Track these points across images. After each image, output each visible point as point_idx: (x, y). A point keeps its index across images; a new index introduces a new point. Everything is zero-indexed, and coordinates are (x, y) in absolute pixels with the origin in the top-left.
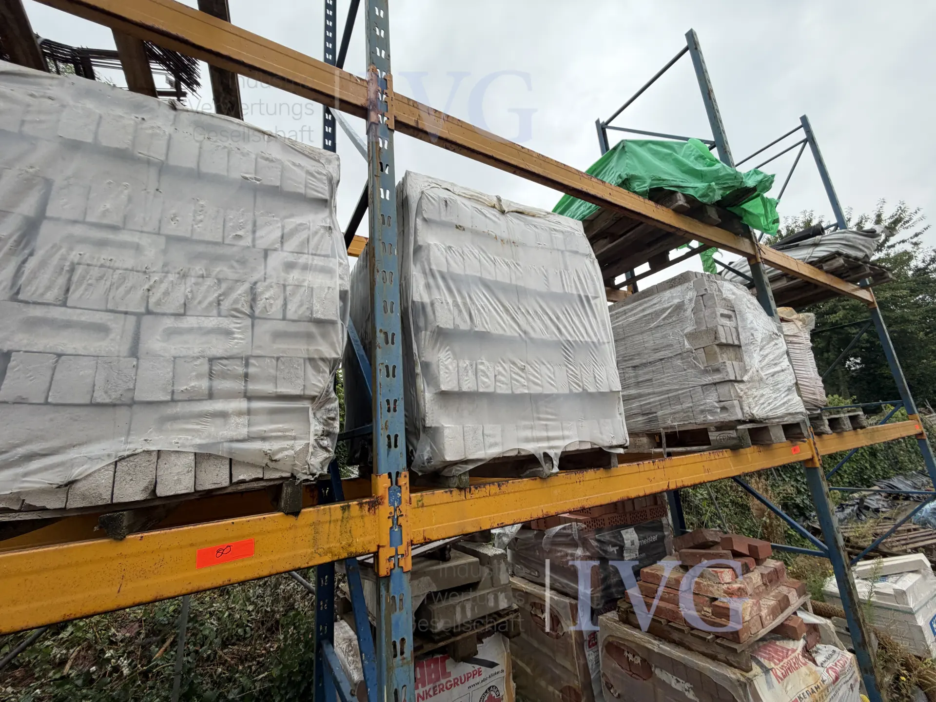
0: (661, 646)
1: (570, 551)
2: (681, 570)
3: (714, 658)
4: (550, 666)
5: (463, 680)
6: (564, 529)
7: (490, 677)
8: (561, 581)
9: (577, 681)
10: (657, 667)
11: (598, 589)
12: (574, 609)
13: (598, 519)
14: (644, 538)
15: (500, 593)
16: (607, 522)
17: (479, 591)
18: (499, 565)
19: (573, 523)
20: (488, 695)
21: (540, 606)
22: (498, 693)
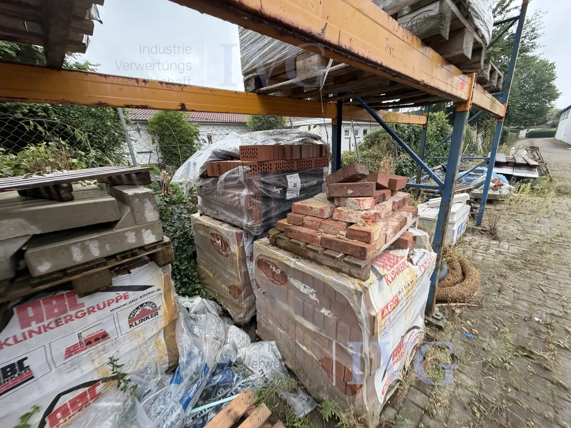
0: (297, 263)
1: (237, 192)
2: (328, 202)
3: (338, 270)
4: (223, 273)
5: (102, 307)
6: (234, 173)
7: (141, 297)
8: (232, 216)
9: (239, 283)
10: (290, 277)
11: (259, 221)
12: (239, 237)
13: (265, 163)
14: (306, 182)
15: (144, 230)
16: (274, 167)
17: (114, 230)
18: (143, 204)
19: (240, 166)
20: (140, 310)
21: (217, 235)
22: (154, 306)
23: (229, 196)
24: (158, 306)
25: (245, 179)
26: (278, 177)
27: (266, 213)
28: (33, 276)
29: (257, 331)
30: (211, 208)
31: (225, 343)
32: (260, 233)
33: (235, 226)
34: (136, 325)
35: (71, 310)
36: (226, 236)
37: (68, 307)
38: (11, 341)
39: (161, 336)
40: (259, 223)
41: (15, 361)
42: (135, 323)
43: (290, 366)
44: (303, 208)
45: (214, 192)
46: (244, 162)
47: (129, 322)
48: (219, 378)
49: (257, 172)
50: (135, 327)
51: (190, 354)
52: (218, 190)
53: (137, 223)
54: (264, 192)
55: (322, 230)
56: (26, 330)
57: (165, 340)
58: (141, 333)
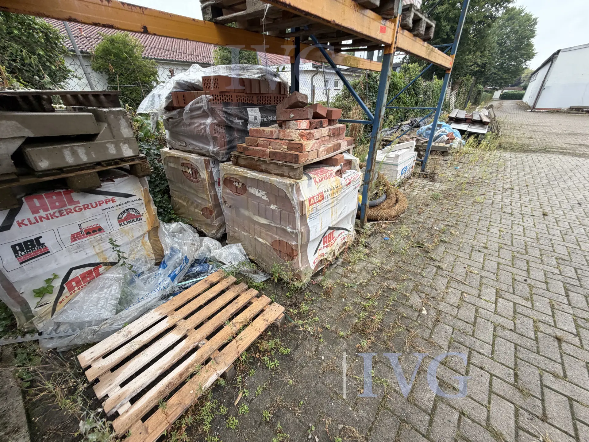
0: (252, 174)
2: (278, 128)
3: (281, 175)
5: (94, 205)
6: (198, 103)
7: (126, 203)
8: (200, 145)
9: (210, 204)
10: (249, 187)
11: (224, 148)
12: (207, 163)
13: (226, 94)
14: (265, 116)
15: (122, 144)
16: (235, 99)
17: (95, 141)
18: (119, 120)
19: (203, 96)
20: (127, 214)
21: (187, 164)
22: (137, 212)
23: (196, 125)
24: (141, 213)
25: (208, 107)
26: (239, 109)
27: (230, 142)
28: (36, 170)
29: (226, 241)
30: (179, 141)
31: (201, 247)
32: (225, 159)
33: (202, 155)
34: (125, 225)
36: (195, 163)
38: (26, 222)
39: (147, 238)
40: (224, 150)
41: (33, 238)
42: (124, 223)
44: (258, 131)
45: (182, 124)
46: (206, 92)
47: (119, 222)
48: (197, 269)
49: (219, 102)
51: (172, 248)
52: (184, 121)
53: (115, 137)
54: (227, 122)
55: (271, 147)
56: (37, 215)
57: (150, 242)
58: (130, 232)
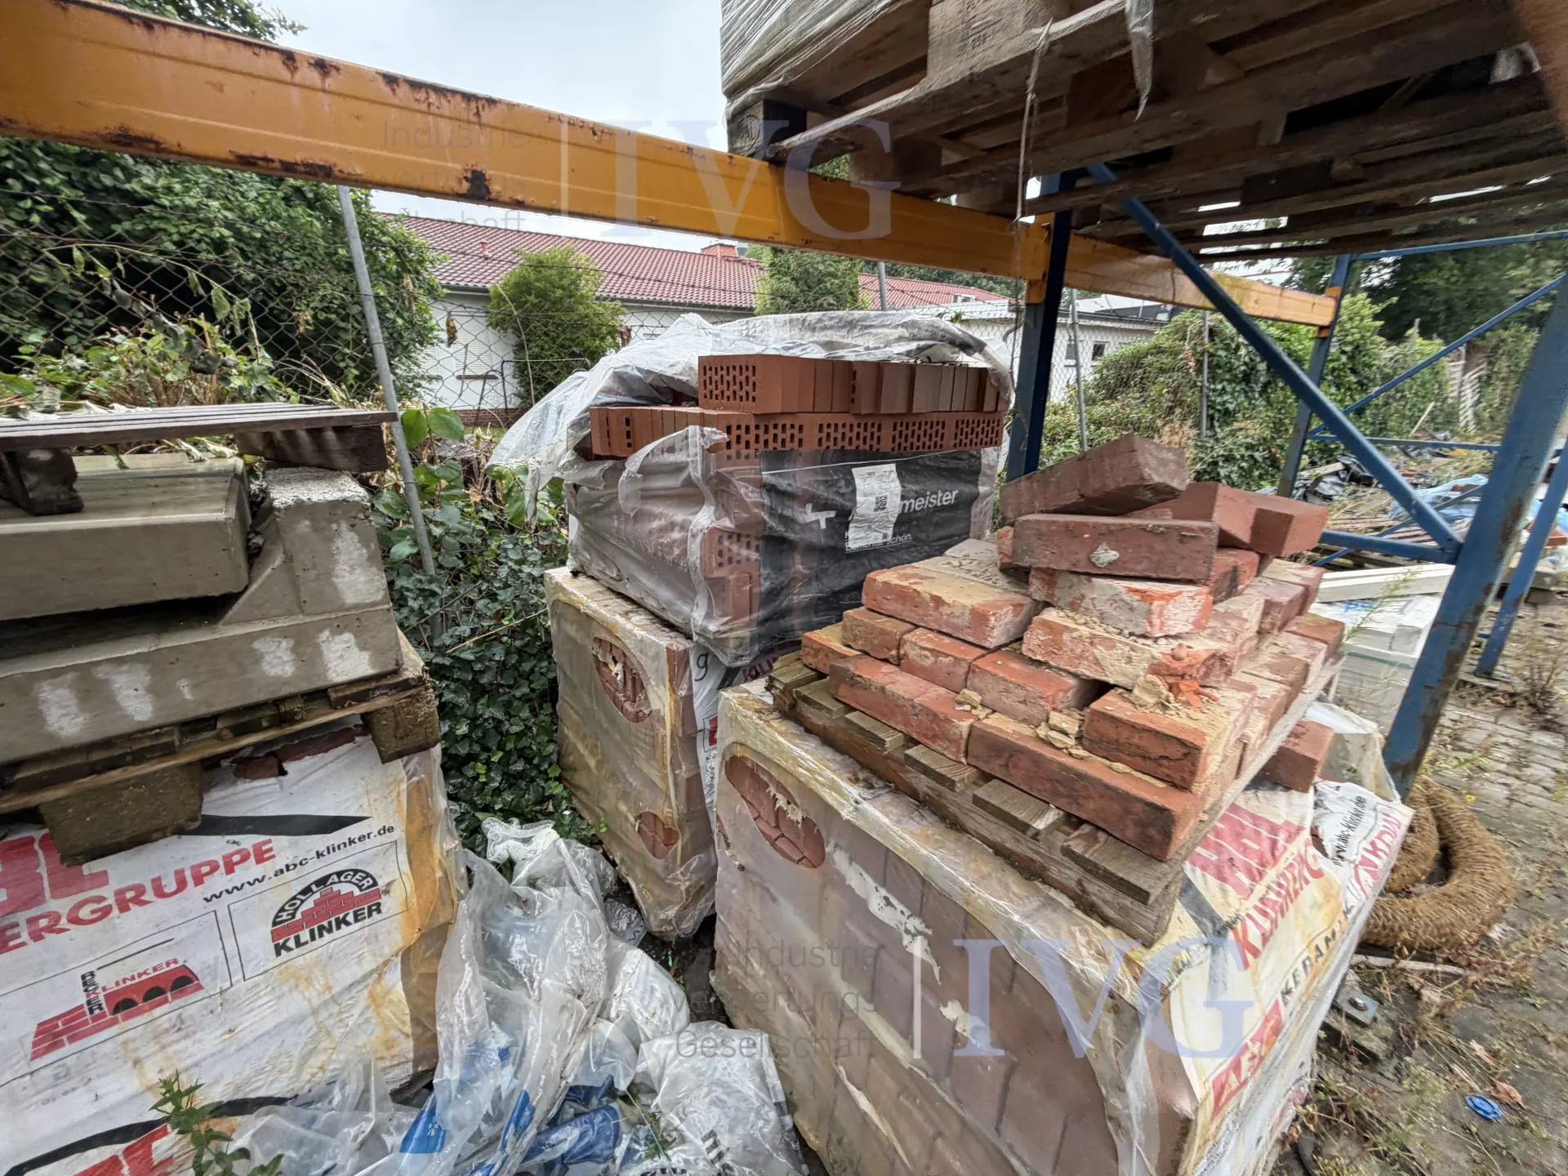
0: (865, 805)
1: (679, 516)
2: (1003, 581)
3: (1031, 871)
4: (625, 769)
6: (671, 450)
7: (319, 855)
8: (661, 594)
9: (670, 808)
10: (837, 846)
11: (747, 619)
12: (677, 663)
13: (780, 422)
14: (919, 495)
15: (327, 633)
16: (811, 436)
17: (220, 626)
18: (330, 540)
19: (691, 428)
20: (317, 896)
21: (612, 647)
22: (367, 882)
23: (656, 524)
24: (381, 883)
25: (706, 471)
26: (825, 472)
27: (772, 594)
29: (712, 979)
30: (604, 558)
31: (603, 1013)
32: (746, 661)
33: (671, 626)
34: (298, 944)
35: (54, 897)
36: (638, 654)
37: (46, 884)
39: (394, 979)
40: (748, 625)
42: (297, 939)
43: (813, 1141)
44: (905, 596)
45: (613, 509)
46: (707, 412)
47: (275, 935)
48: (569, 1140)
49: (751, 451)
50: (296, 951)
52: (621, 502)
53: (306, 607)
54: (772, 523)
55: (976, 697)
57: (405, 990)
58: (317, 973)
